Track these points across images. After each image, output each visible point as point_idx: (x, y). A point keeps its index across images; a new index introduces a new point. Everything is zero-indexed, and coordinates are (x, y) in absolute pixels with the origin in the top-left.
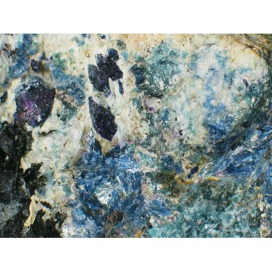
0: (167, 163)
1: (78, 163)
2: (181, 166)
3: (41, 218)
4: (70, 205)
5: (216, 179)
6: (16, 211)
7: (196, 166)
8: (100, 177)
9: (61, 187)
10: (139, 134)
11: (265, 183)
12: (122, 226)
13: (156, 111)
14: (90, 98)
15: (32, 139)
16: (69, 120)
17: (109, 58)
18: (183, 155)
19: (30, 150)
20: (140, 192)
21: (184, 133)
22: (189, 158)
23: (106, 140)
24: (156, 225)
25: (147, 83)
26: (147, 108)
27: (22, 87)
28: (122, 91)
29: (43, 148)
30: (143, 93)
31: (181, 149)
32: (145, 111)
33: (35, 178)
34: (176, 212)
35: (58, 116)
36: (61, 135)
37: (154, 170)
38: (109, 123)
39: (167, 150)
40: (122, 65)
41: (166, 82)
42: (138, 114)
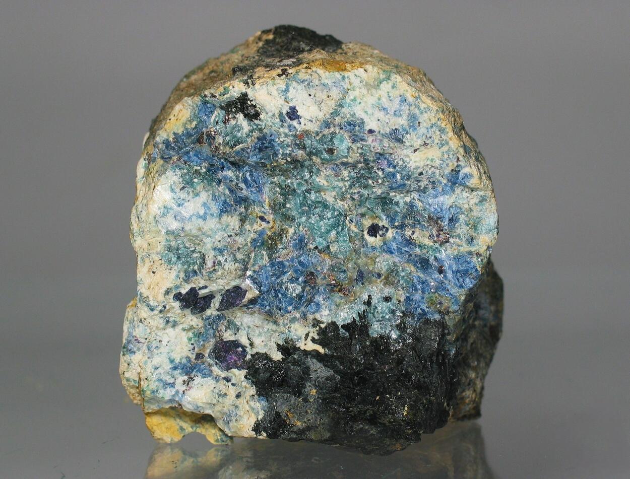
0: (257, 243)
1: (269, 314)
2: (260, 230)
3: (316, 340)
4: (304, 316)
5: (267, 200)
6: (314, 361)
7: (258, 218)
8: (280, 295)
9: (293, 325)
10: (236, 270)
11: (263, 161)
12: (319, 271)
13: (215, 258)
14: (218, 310)
15: (257, 353)
16: (238, 325)
17: (181, 301)
18: (249, 231)
19: (266, 353)
20: (288, 260)
21: (229, 234)
22: (252, 225)
23: (247, 294)
24: (314, 243)
25: (196, 268)
26: (214, 266)
27: (218, 365)
28: (206, 287)
29: (263, 344)
30: (202, 271)
31: (244, 234)
32: (217, 267)
33: (287, 348)
34: (301, 228)
35: (236, 334)
36: (250, 330)
37: (265, 253)
38: (232, 294)
39: (246, 244)
40: (185, 289)
41: (193, 252)
42: (220, 273)
